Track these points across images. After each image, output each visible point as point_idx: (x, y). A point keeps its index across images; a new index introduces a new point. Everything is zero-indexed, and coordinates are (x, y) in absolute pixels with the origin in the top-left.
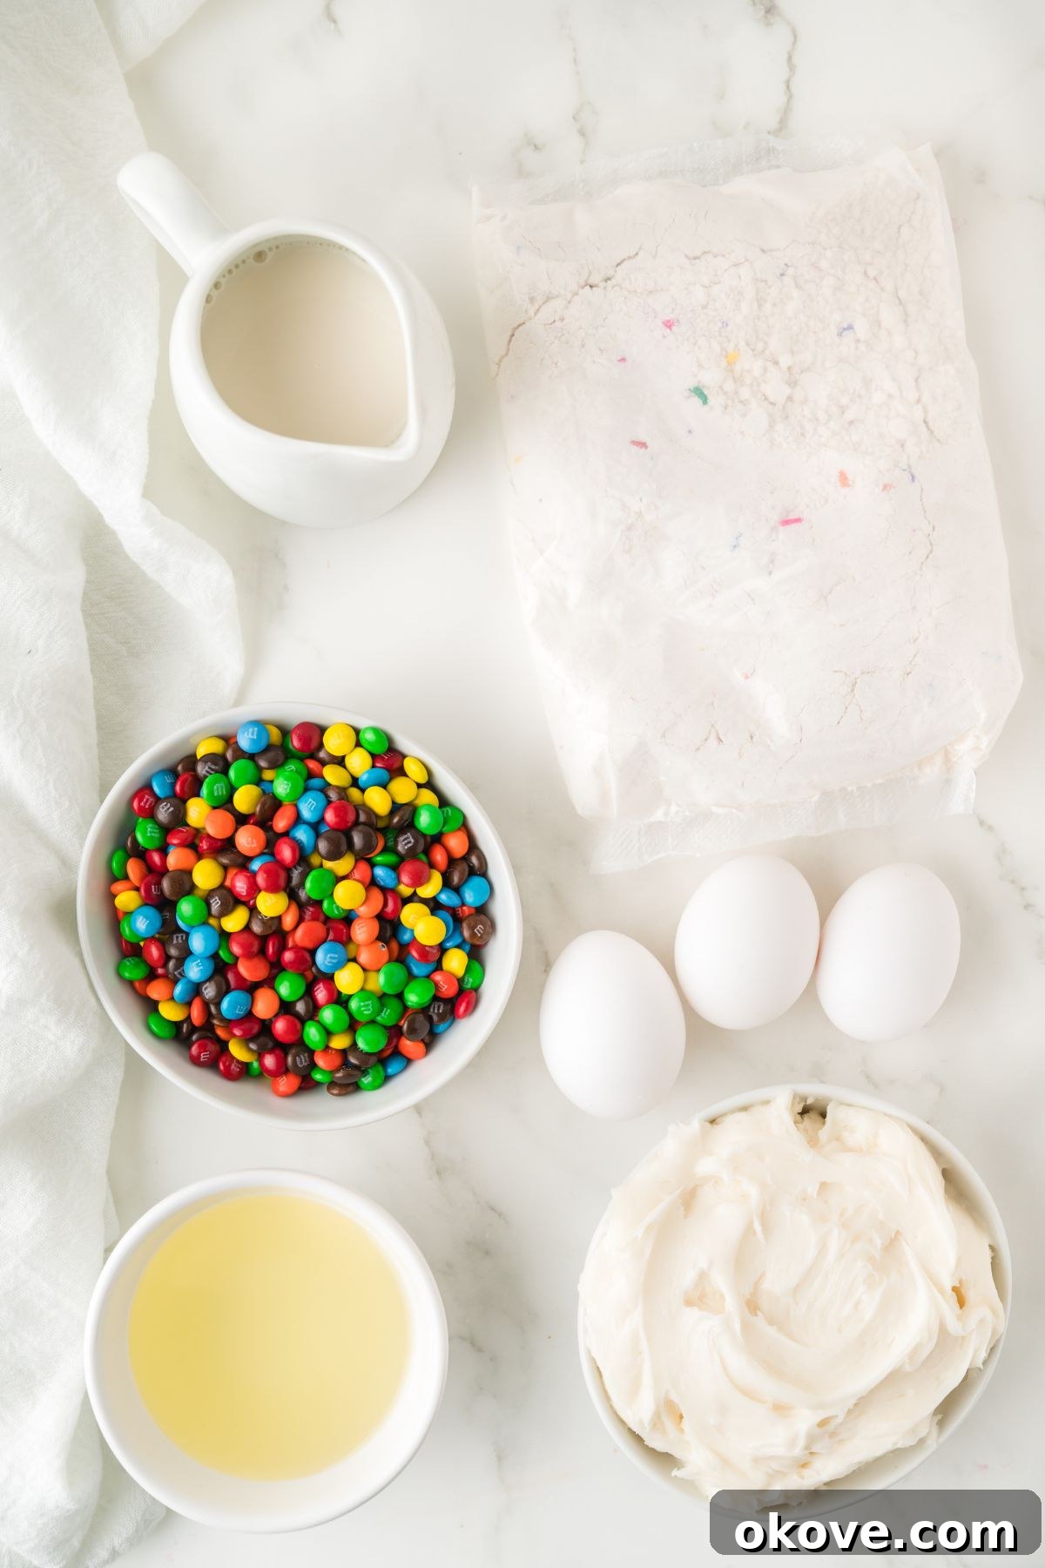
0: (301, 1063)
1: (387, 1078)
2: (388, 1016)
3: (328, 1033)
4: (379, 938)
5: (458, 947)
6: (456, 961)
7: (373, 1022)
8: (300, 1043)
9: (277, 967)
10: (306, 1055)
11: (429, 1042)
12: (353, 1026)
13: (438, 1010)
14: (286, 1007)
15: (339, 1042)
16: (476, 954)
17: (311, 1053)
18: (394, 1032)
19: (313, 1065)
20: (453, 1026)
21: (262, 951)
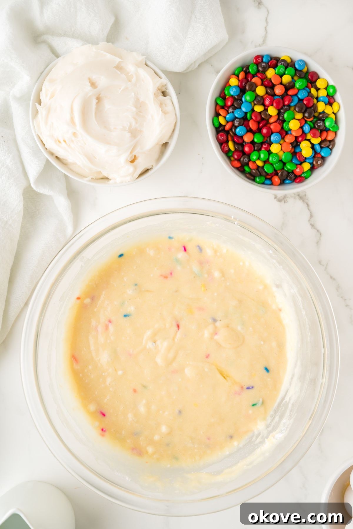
0: (245, 160)
1: (263, 183)
2: (278, 166)
3: (259, 158)
4: (291, 143)
5: (310, 163)
6: (306, 166)
7: (272, 164)
8: (249, 156)
9: (259, 130)
10: (248, 159)
11: (282, 183)
12: (266, 162)
13: (292, 176)
14: (253, 142)
15: (260, 163)
16: (313, 168)
17: (250, 160)
18: (276, 173)
19: (247, 164)
20: (292, 184)
21: (259, 123)
